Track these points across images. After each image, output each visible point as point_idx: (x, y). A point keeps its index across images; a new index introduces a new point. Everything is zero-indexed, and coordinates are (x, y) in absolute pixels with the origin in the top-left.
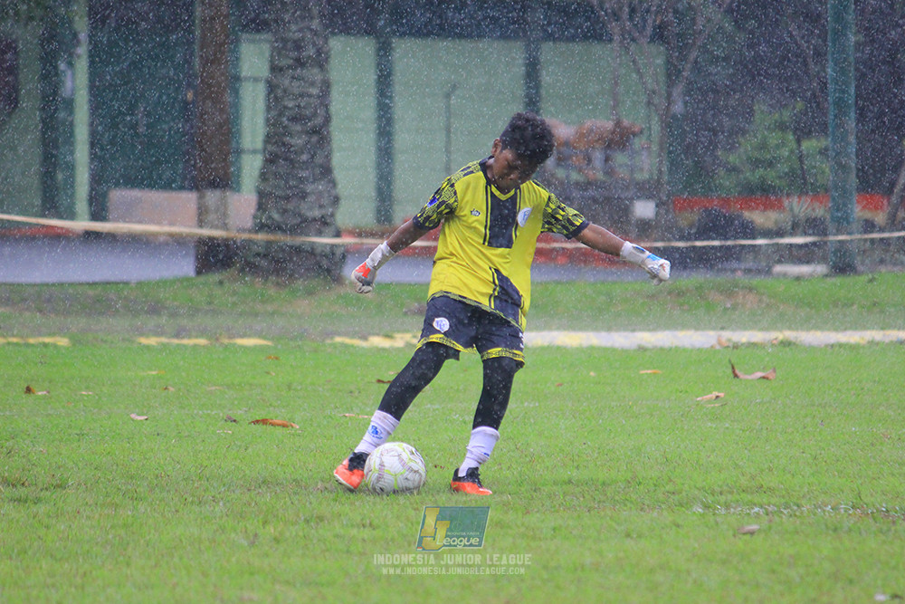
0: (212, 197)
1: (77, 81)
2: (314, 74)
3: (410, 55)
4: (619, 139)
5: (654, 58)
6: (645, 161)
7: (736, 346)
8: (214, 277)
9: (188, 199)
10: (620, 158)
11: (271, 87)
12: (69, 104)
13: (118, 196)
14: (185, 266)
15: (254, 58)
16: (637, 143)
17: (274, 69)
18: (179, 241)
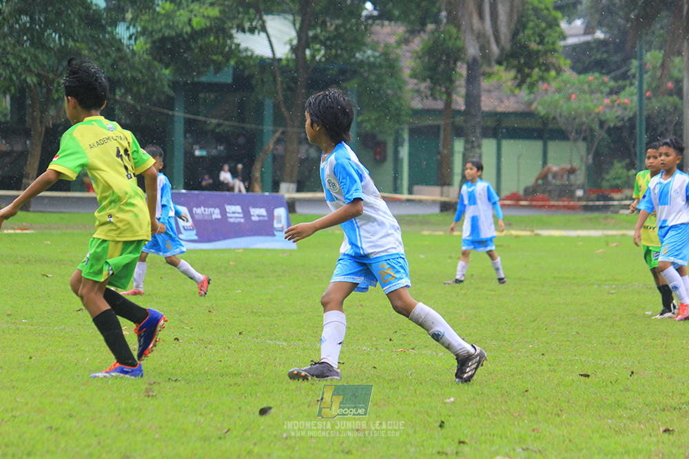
0: (446, 188)
1: (404, 152)
2: (477, 151)
3: (508, 145)
4: (572, 171)
5: (582, 146)
6: (580, 177)
7: (608, 236)
8: (445, 213)
9: (437, 189)
10: (572, 177)
11: (464, 155)
12: (402, 160)
13: (416, 188)
14: (436, 210)
15: (459, 146)
16: (578, 172)
17: (466, 149)
18: (434, 202)
